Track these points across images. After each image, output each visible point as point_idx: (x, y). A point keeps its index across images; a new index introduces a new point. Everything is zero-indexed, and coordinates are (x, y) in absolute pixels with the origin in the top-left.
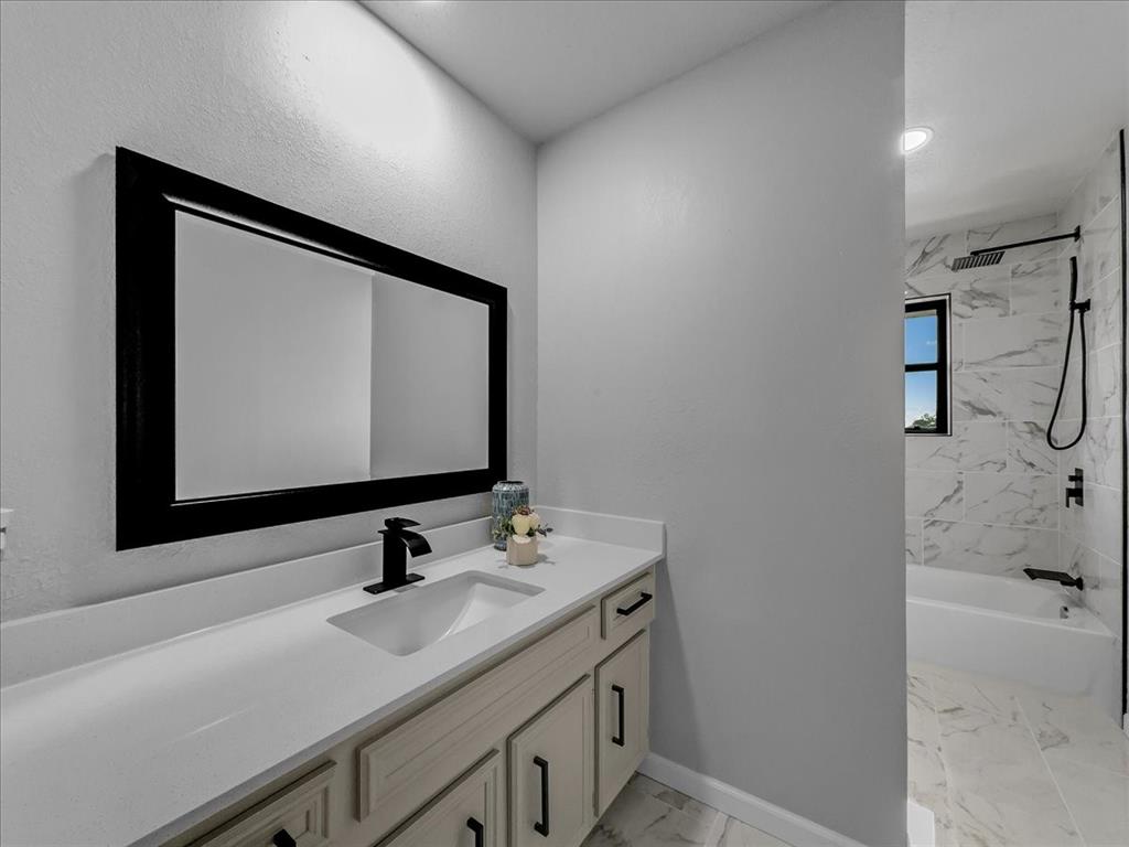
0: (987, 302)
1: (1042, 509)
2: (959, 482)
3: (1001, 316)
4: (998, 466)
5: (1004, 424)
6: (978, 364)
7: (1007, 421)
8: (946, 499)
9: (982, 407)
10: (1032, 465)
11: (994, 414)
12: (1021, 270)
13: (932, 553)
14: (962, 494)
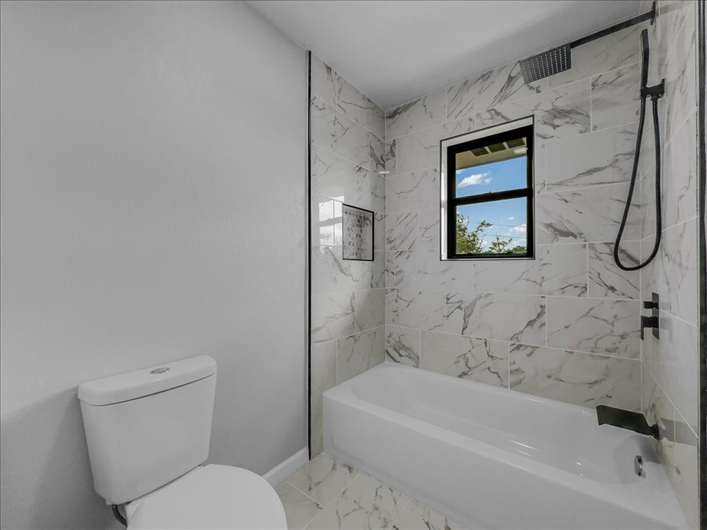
0: (567, 120)
1: (623, 337)
2: (542, 307)
3: (581, 132)
4: (579, 291)
5: (584, 246)
6: (559, 184)
7: (587, 243)
8: (530, 323)
9: (563, 229)
10: (612, 289)
11: (575, 236)
12: (601, 81)
13: (517, 377)
14: (545, 318)
